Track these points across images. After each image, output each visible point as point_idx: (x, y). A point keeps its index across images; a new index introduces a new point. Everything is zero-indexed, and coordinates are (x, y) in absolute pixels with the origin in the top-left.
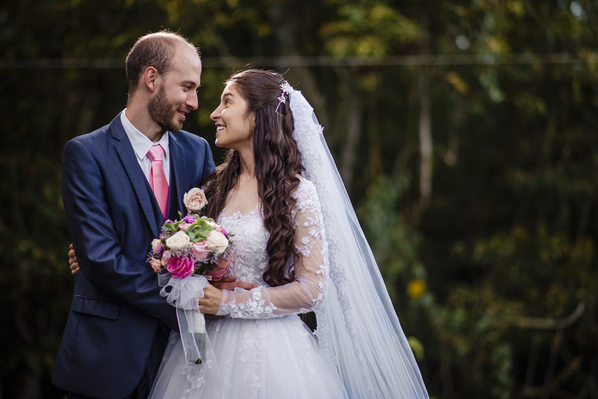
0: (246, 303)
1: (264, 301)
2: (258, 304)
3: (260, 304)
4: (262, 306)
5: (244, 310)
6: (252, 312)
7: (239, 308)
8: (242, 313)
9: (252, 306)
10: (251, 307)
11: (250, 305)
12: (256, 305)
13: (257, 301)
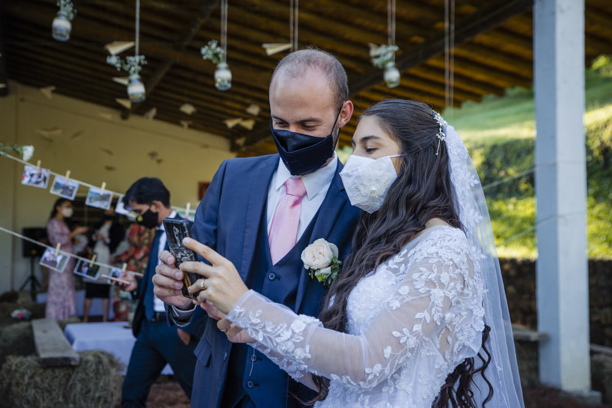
0: (276, 328)
1: (302, 338)
2: (292, 337)
3: (293, 340)
4: (294, 343)
5: (268, 335)
6: (277, 344)
7: (264, 327)
8: (264, 336)
9: (282, 335)
10: (279, 336)
11: (279, 332)
12: (289, 337)
13: (294, 333)
